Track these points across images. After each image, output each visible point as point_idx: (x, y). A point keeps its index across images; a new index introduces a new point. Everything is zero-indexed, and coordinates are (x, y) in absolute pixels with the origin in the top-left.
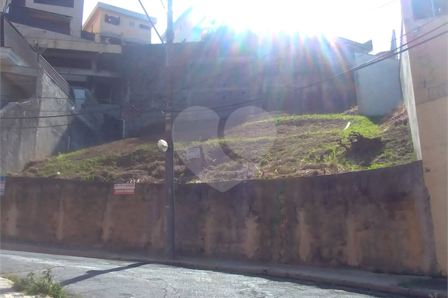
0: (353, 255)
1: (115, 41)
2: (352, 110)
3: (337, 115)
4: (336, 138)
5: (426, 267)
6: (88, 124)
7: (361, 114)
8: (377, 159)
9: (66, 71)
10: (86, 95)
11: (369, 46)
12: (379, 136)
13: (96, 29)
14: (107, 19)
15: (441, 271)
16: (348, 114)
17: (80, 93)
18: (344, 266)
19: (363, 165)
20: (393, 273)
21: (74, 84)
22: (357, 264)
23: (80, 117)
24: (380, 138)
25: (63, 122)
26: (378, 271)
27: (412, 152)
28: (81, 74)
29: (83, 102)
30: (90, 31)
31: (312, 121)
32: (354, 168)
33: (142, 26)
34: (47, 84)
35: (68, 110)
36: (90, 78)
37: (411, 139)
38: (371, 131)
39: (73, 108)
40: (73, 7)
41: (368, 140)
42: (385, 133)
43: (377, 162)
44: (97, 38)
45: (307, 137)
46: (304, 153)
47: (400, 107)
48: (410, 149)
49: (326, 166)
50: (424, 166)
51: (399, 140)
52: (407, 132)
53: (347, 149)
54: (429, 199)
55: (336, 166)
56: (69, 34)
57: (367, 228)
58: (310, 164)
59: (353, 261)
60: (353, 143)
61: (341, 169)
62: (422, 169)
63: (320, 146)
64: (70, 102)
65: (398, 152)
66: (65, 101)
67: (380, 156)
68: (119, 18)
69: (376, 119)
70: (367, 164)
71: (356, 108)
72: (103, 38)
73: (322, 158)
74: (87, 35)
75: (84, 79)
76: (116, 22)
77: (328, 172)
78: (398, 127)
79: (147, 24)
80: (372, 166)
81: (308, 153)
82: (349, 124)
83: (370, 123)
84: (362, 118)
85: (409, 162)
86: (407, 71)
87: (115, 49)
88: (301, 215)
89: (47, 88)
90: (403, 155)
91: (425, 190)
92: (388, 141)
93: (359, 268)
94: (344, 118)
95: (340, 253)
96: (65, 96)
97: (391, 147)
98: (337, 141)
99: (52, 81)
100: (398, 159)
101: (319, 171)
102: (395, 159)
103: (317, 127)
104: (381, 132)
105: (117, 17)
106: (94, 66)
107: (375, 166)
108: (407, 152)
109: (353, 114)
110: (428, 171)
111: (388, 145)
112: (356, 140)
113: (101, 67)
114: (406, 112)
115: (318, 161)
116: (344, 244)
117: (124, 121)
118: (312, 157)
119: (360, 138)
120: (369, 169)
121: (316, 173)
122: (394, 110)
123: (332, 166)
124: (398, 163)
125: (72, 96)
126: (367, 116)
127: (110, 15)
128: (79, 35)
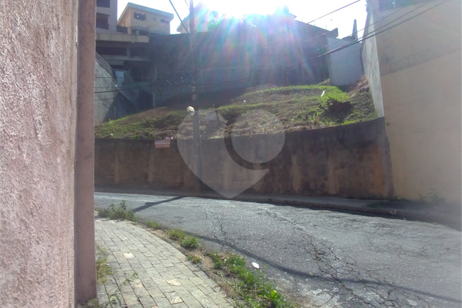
0: (332, 185)
1: (143, 33)
2: (325, 82)
3: (315, 86)
4: (315, 102)
5: (385, 194)
6: (128, 98)
7: (332, 85)
8: (348, 118)
9: (108, 57)
10: (125, 75)
12: (349, 100)
13: (128, 24)
14: (135, 15)
15: (397, 197)
16: (322, 85)
17: (120, 74)
18: (326, 195)
19: (337, 122)
20: (362, 198)
21: (115, 67)
22: (335, 193)
23: (121, 91)
24: (350, 102)
25: (110, 96)
26: (351, 197)
27: (373, 112)
28: (120, 59)
29: (123, 81)
30: (123, 25)
31: (295, 91)
32: (332, 124)
33: (162, 21)
34: (97, 67)
35: (113, 87)
36: (126, 62)
37: (373, 102)
38: (343, 97)
39: (117, 86)
40: (109, 7)
41: (341, 104)
42: (353, 98)
43: (348, 120)
44: (129, 31)
45: (294, 102)
46: (293, 115)
47: (362, 79)
48: (370, 109)
49: (311, 123)
50: (386, 121)
51: (364, 103)
52: (369, 97)
53: (325, 110)
54: (388, 145)
55: (319, 123)
56: (107, 28)
57: (343, 167)
58: (299, 122)
59: (333, 191)
60: (330, 107)
61: (323, 125)
62: (384, 123)
63: (304, 109)
64: (114, 81)
65: (363, 112)
66: (111, 80)
67: (350, 115)
68: (145, 15)
69: (344, 88)
70: (341, 121)
71: (328, 80)
72: (134, 31)
73: (307, 118)
74: (121, 29)
75: (121, 63)
76: (143, 18)
77: (313, 127)
78: (362, 94)
79: (166, 18)
80: (345, 123)
81: (296, 114)
82: (324, 92)
83: (340, 91)
84: (333, 87)
85: (372, 119)
87: (144, 39)
88: (294, 159)
89: (97, 70)
90: (367, 114)
91: (386, 139)
92: (356, 104)
93: (335, 196)
94: (320, 87)
95: (323, 186)
96: (110, 76)
97: (358, 109)
98: (317, 104)
99: (100, 65)
100: (364, 117)
101: (307, 127)
102: (361, 117)
103: (300, 95)
104: (349, 98)
105: (143, 14)
106: (128, 52)
107: (346, 122)
108: (370, 112)
109: (325, 84)
110: (388, 124)
111: (356, 107)
112: (332, 104)
113: (133, 54)
114: (367, 83)
115: (304, 120)
116: (326, 179)
117: (154, 94)
118: (300, 117)
119: (335, 102)
120: (342, 124)
121: (305, 128)
122: (358, 81)
123: (315, 123)
124: (363, 120)
125: (114, 77)
126: (337, 86)
127: (137, 12)
128: (115, 29)
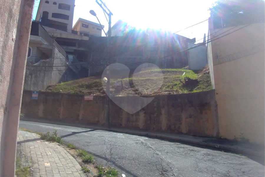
0: (184, 128)
1: (86, 35)
2: (186, 67)
3: (180, 69)
4: (179, 79)
5: (215, 134)
6: (74, 70)
7: (190, 69)
8: (196, 89)
9: (65, 47)
10: (73, 57)
11: (194, 40)
12: (197, 78)
13: (78, 29)
14: (83, 25)
15: (221, 137)
16: (184, 69)
17: (71, 57)
18: (180, 133)
19: (190, 91)
20: (201, 136)
21: (68, 53)
22: (186, 133)
23: (71, 67)
24: (197, 80)
25: (63, 69)
26: (195, 136)
27: (211, 86)
28: (72, 49)
29: (72, 60)
30: (75, 30)
31: (168, 72)
32: (186, 92)
33: (98, 29)
34: (57, 52)
35: (66, 64)
36: (75, 50)
37: (211, 80)
38: (194, 76)
39: (68, 63)
40: (68, 20)
41: (192, 80)
42: (200, 77)
43: (196, 90)
44: (79, 33)
45: (167, 78)
46: (165, 85)
47: (206, 67)
48: (210, 85)
49: (174, 91)
50: (216, 92)
51: (205, 80)
52: (209, 77)
53: (183, 84)
54: (217, 106)
55: (178, 91)
56: (67, 32)
57: (190, 117)
58: (167, 89)
59: (184, 131)
60: (186, 82)
61: (181, 92)
62: (215, 93)
63: (172, 82)
64: (66, 60)
65: (205, 85)
66: (64, 60)
67: (197, 87)
68: (88, 25)
69: (196, 72)
70: (192, 90)
71: (188, 67)
72: (81, 33)
73: (173, 87)
74: (74, 32)
75: (72, 51)
76: (87, 26)
77: (175, 93)
78: (205, 75)
79: (100, 27)
80: (194, 91)
81: (167, 85)
82: (184, 73)
83: (193, 73)
84: (190, 71)
85: (209, 90)
86: (210, 51)
87: (86, 38)
88: (163, 111)
89: (57, 54)
90: (207, 87)
91: (216, 102)
92: (201, 81)
93: (186, 134)
94: (183, 70)
95: (179, 128)
96: (64, 58)
97: (202, 84)
98: (179, 80)
99: (59, 51)
100: (205, 89)
101: (172, 93)
102: (203, 89)
103: (171, 74)
104: (198, 77)
105: (87, 24)
106: (77, 45)
107: (195, 91)
108: (208, 86)
109: (186, 69)
110: (217, 94)
111: (201, 82)
112: (187, 80)
113: (80, 46)
114: (209, 69)
115: (171, 89)
116: (181, 124)
117: (89, 69)
118: (168, 87)
119: (189, 79)
120: (192, 92)
121: (170, 94)
122: (204, 68)
123: (177, 91)
124: (204, 90)
125: (67, 58)
126: (192, 70)
127: (84, 23)
128: (71, 32)
